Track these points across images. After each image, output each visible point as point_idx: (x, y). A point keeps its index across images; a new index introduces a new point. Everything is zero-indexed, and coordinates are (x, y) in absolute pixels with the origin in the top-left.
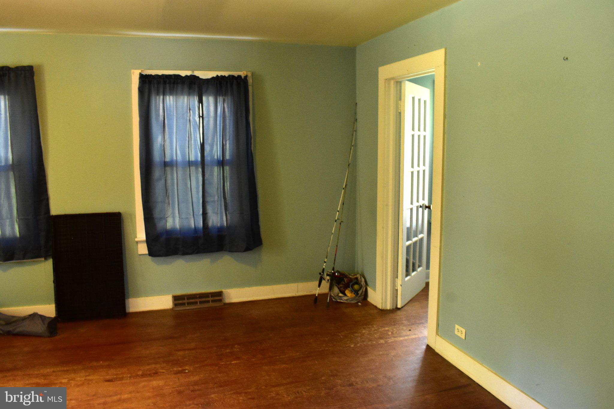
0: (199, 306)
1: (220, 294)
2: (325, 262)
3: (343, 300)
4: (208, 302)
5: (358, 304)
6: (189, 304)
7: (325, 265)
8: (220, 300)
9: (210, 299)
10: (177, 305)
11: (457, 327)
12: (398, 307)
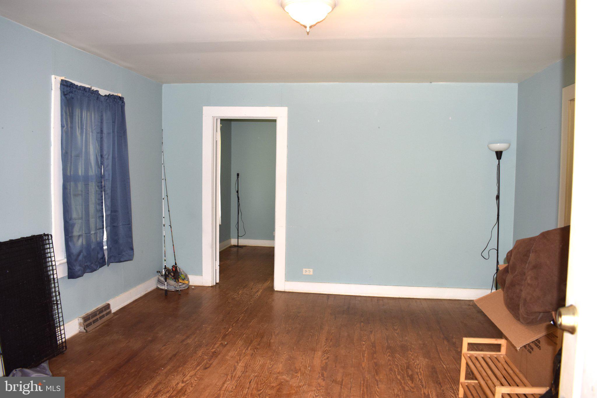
0: (100, 322)
1: (108, 306)
2: (165, 260)
4: (104, 316)
6: (94, 322)
8: (110, 312)
9: (104, 313)
10: (88, 326)
11: (304, 270)
12: (217, 282)
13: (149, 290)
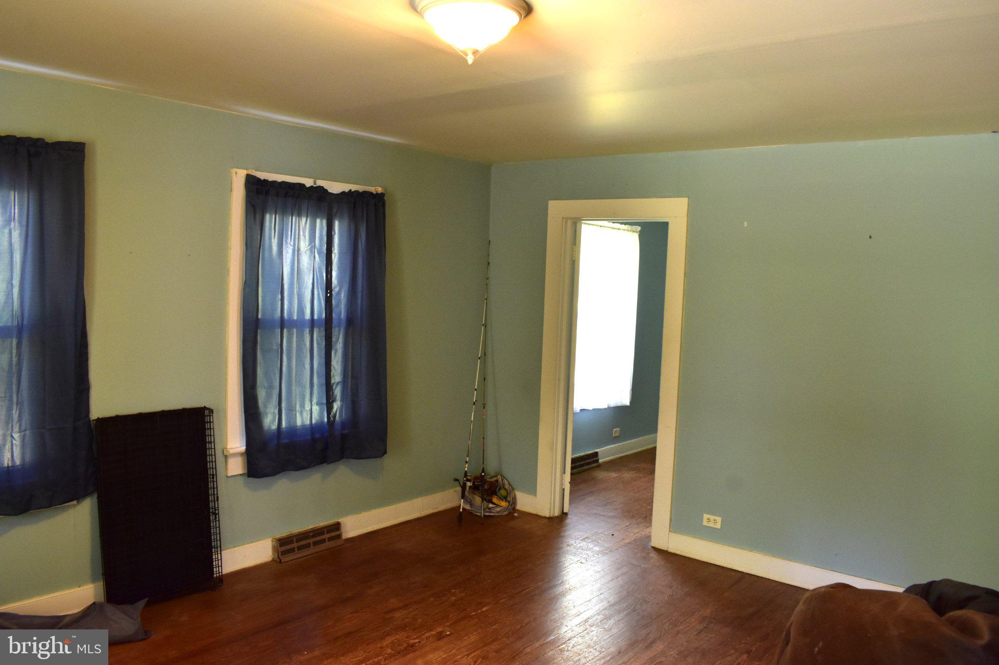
0: (313, 550)
1: (337, 526)
2: (467, 462)
3: (493, 513)
4: (323, 541)
5: (514, 516)
6: (300, 548)
7: (467, 466)
8: (339, 536)
9: (326, 536)
10: (284, 553)
11: (706, 516)
12: (565, 511)
13: (442, 508)
